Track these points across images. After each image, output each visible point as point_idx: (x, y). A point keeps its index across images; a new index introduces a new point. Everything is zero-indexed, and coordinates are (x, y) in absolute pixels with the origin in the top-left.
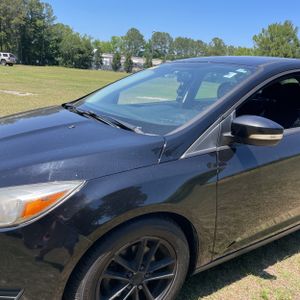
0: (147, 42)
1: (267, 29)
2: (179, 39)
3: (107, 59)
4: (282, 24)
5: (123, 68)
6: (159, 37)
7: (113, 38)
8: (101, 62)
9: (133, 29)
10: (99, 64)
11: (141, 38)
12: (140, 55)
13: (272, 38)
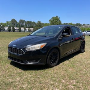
0: (18, 23)
1: (52, 18)
2: (28, 21)
3: (6, 28)
4: (56, 17)
5: (11, 31)
6: (22, 21)
7: (7, 22)
8: (4, 29)
9: (13, 19)
10: (4, 30)
11: (16, 22)
12: (16, 27)
13: (54, 20)
